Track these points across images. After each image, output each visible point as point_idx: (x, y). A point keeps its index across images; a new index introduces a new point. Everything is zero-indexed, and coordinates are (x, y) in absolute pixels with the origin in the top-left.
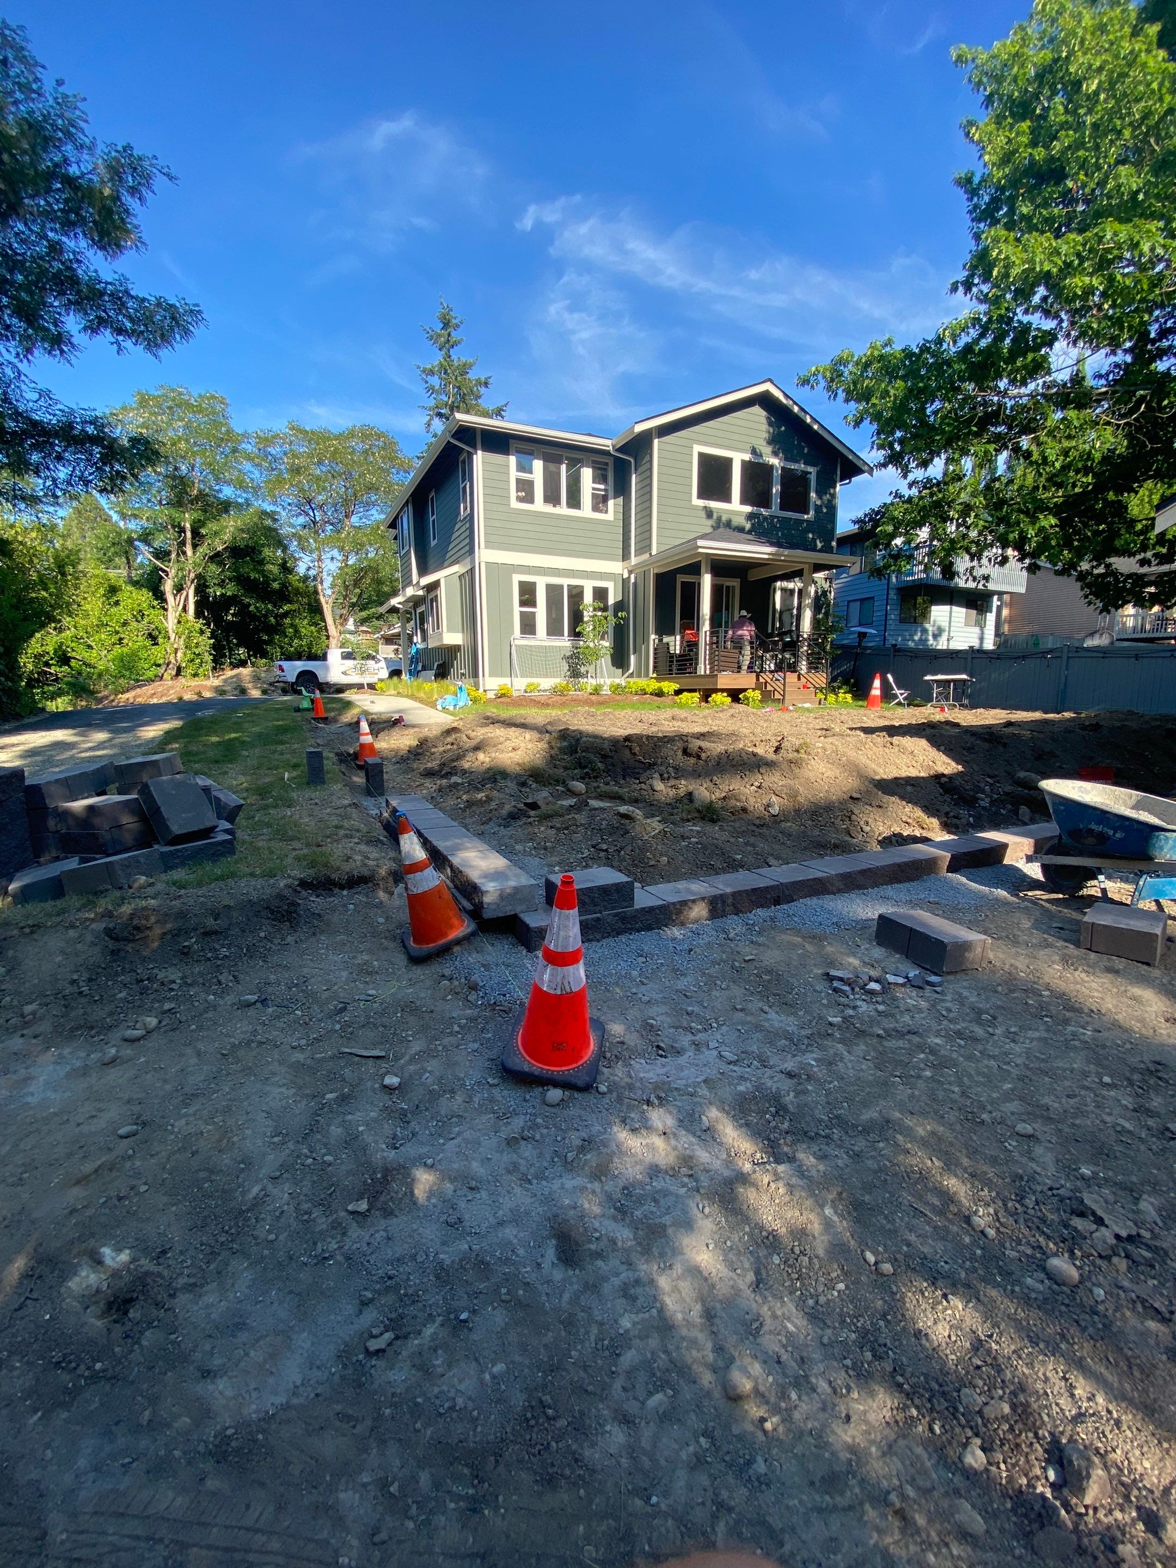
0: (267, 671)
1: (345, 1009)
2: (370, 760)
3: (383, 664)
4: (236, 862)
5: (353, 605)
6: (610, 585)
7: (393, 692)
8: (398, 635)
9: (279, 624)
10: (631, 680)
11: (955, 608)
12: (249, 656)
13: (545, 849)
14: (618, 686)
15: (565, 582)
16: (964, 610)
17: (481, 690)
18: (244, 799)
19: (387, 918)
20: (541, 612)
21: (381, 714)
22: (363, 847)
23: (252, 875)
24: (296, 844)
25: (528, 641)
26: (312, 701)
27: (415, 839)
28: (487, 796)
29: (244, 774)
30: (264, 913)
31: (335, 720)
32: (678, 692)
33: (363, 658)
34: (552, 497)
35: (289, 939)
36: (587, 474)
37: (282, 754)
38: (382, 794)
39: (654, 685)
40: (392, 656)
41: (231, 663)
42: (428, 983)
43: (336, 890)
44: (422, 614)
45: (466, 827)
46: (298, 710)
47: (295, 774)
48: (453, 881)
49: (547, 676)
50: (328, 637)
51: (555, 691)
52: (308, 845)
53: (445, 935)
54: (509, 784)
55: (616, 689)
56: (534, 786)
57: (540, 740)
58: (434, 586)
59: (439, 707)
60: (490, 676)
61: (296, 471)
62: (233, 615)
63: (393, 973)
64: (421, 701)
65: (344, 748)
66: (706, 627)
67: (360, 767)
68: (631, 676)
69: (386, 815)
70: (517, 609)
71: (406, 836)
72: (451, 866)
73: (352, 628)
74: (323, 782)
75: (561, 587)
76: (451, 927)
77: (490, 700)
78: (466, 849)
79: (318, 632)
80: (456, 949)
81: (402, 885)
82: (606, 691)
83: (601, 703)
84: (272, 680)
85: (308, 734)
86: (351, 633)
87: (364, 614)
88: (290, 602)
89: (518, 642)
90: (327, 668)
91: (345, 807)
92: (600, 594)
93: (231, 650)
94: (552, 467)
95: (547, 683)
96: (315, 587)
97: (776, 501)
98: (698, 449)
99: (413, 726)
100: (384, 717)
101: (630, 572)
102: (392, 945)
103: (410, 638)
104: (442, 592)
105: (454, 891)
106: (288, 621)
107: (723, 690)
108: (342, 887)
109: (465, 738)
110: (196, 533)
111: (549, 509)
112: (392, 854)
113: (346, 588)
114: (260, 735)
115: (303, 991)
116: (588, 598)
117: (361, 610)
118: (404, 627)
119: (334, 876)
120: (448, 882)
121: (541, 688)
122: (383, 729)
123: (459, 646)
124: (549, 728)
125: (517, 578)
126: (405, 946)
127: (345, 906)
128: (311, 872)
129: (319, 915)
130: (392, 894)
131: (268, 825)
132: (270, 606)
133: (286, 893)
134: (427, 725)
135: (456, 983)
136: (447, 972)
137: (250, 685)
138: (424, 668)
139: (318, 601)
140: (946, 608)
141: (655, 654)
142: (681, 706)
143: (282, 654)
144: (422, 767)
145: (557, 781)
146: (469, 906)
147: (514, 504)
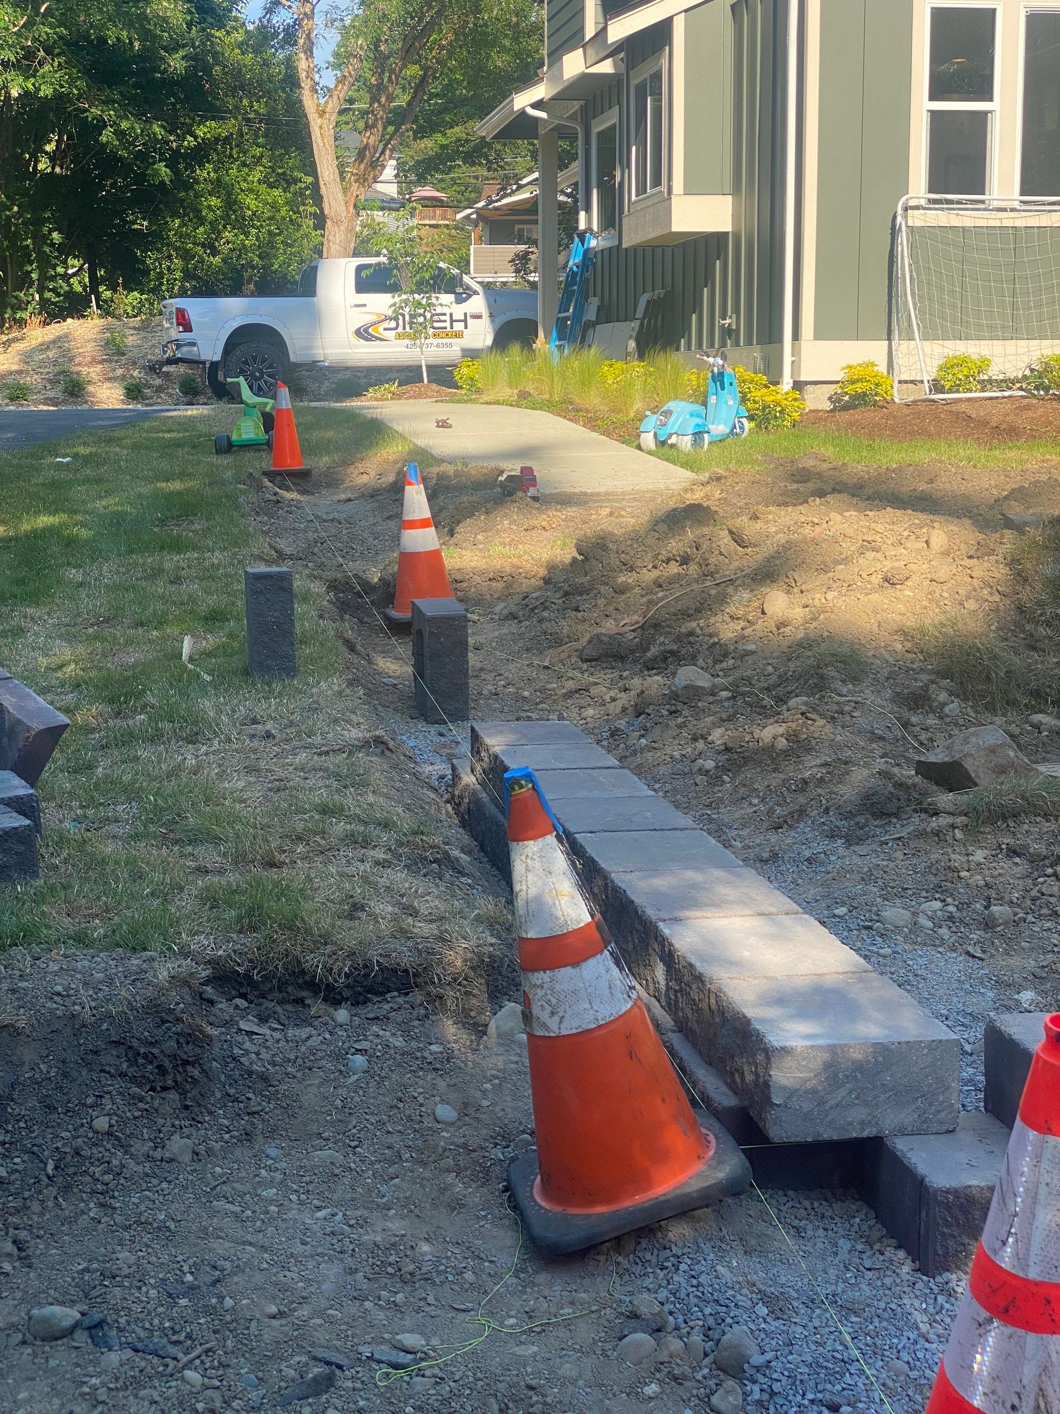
0: (143, 327)
1: (325, 1383)
2: (430, 606)
3: (478, 304)
4: (40, 898)
5: (398, 118)
7: (508, 392)
8: (529, 209)
9: (183, 183)
12: (95, 282)
13: (988, 924)
17: (787, 384)
18: (67, 711)
19: (465, 1108)
20: (1005, 113)
21: (465, 459)
22: (399, 877)
23: (81, 939)
24: (208, 855)
25: (955, 215)
26: (269, 421)
27: (559, 860)
28: (792, 737)
29: (70, 638)
30: (110, 1058)
31: (332, 481)
33: (421, 287)
35: (177, 1145)
37: (177, 580)
38: (459, 715)
40: (509, 277)
41: (44, 302)
42: (585, 1333)
43: (317, 1007)
44: (607, 136)
45: (718, 831)
46: (226, 447)
47: (211, 641)
48: (671, 1007)
49: (1014, 334)
50: (320, 221)
52: (240, 859)
53: (643, 1181)
54: (869, 696)
56: (953, 707)
57: (980, 552)
59: (648, 440)
60: (819, 335)
62: (53, 158)
63: (480, 1289)
64: (592, 422)
65: (353, 567)
67: (399, 628)
69: (469, 779)
70: (922, 108)
71: (531, 847)
72: (669, 957)
73: (392, 190)
74: (291, 671)
76: (662, 1156)
77: (815, 418)
78: (718, 904)
79: (293, 205)
80: (678, 1232)
81: (511, 1007)
84: (157, 355)
85: (252, 524)
86: (387, 205)
87: (429, 145)
88: (215, 113)
89: (917, 219)
90: (314, 318)
91: (352, 749)
93: (45, 263)
95: (1014, 357)
96: (289, 63)
99: (565, 500)
100: (474, 469)
102: (475, 1196)
103: (568, 215)
105: (676, 1039)
106: (205, 173)
108: (334, 998)
109: (725, 541)
112: (486, 905)
113: (380, 61)
114: (117, 521)
115: (209, 1311)
117: (421, 133)
118: (548, 184)
119: (315, 961)
120: (658, 1010)
121: (994, 372)
122: (470, 512)
123: (720, 238)
124: (1015, 511)
126: (515, 1206)
127: (340, 1056)
128: (249, 941)
129: (264, 1078)
130: (480, 1030)
131: (132, 793)
132: (157, 129)
133: (176, 1000)
134: (606, 497)
135: (675, 1344)
136: (646, 1304)
137: (93, 372)
138: (606, 315)
139: (295, 109)
143: (188, 275)
144: (586, 633)
145: (1037, 694)
146: (724, 1098)
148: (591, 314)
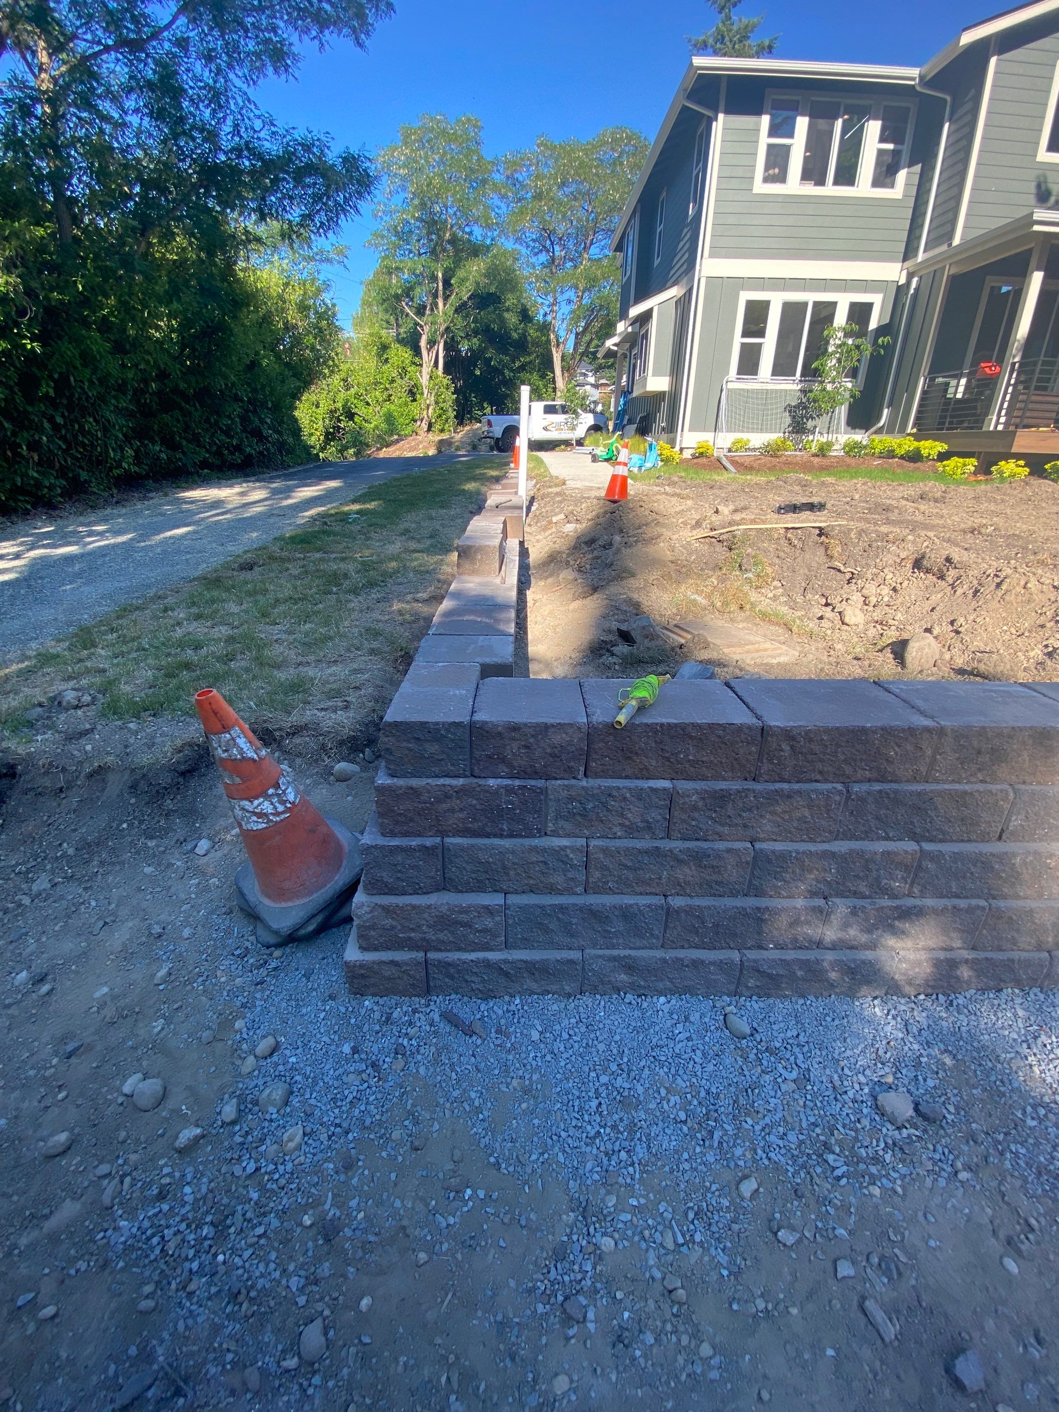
6: (876, 299)
10: (876, 438)
14: (855, 446)
15: (811, 297)
17: (677, 448)
20: (769, 344)
25: (749, 384)
32: (943, 457)
34: (814, 170)
39: (908, 445)
41: (469, 419)
49: (761, 431)
51: (771, 451)
55: (852, 449)
58: (646, 317)
60: (690, 430)
66: (1015, 357)
68: (879, 431)
70: (738, 340)
75: (805, 305)
77: (685, 461)
82: (837, 451)
83: (823, 469)
89: (731, 386)
92: (860, 312)
94: (822, 124)
95: (758, 440)
101: (910, 276)
104: (654, 325)
110: (447, 283)
111: (810, 189)
116: (841, 318)
121: (751, 445)
123: (664, 393)
125: (745, 296)
141: (922, 399)
142: (942, 477)
147: (760, 187)
148: (625, 422)
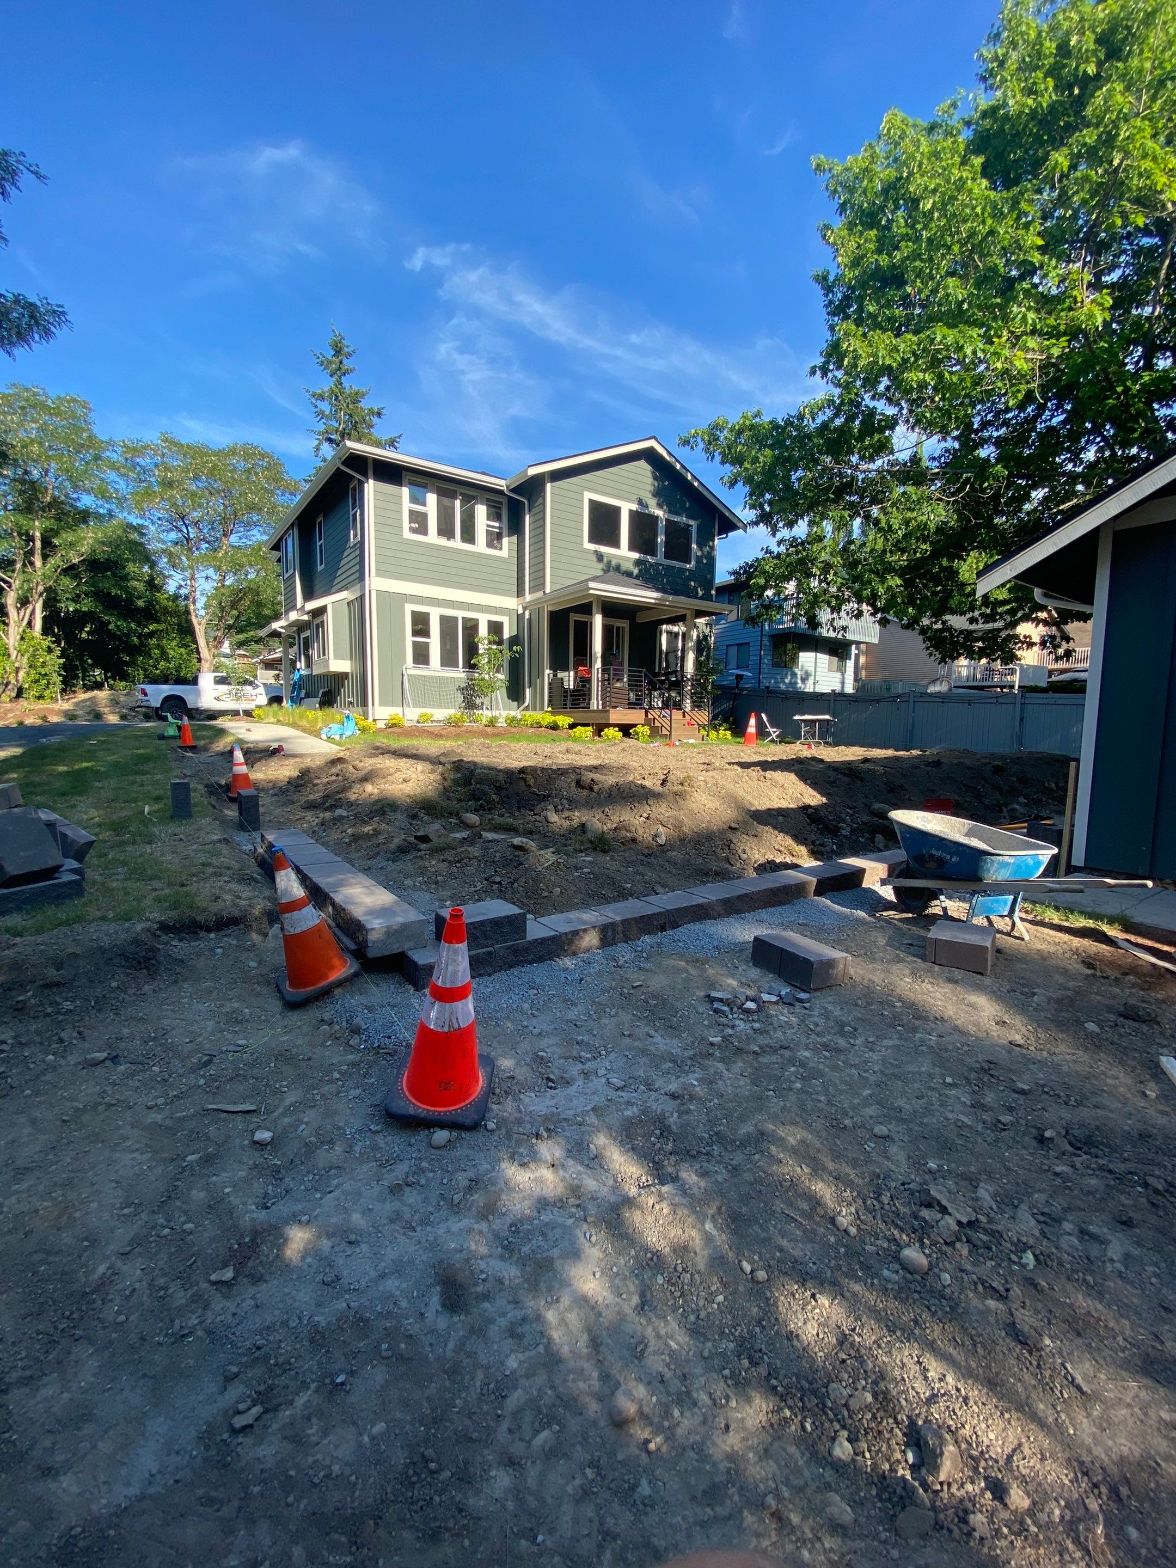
0: (128, 694)
1: (210, 1061)
2: (244, 792)
3: (261, 690)
4: (85, 905)
5: (230, 627)
6: (505, 620)
7: (272, 720)
8: (279, 660)
9: (143, 645)
10: (527, 713)
11: (819, 655)
12: (106, 679)
13: (437, 883)
14: (514, 719)
15: (460, 614)
16: (827, 657)
17: (371, 719)
18: (96, 835)
19: (260, 963)
20: (434, 642)
21: (257, 742)
22: (234, 886)
23: (103, 918)
24: (157, 884)
25: (421, 671)
26: (179, 728)
27: (293, 876)
28: (374, 830)
29: (96, 808)
30: (117, 961)
31: (206, 749)
32: (572, 726)
33: (239, 683)
34: (446, 530)
35: (147, 988)
36: (481, 511)
37: (142, 785)
38: (256, 829)
39: (548, 719)
40: (273, 681)
41: (84, 685)
42: (305, 1029)
43: (203, 934)
44: (306, 639)
45: (351, 862)
46: (162, 737)
47: (157, 807)
48: (334, 920)
49: (441, 707)
50: (199, 660)
51: (449, 721)
52: (170, 884)
53: (326, 977)
54: (399, 817)
55: (512, 721)
56: (426, 818)
57: (432, 772)
58: (321, 611)
59: (324, 737)
60: (380, 705)
61: (170, 484)
62: (88, 633)
63: (267, 1021)
64: (304, 730)
65: (214, 779)
66: (598, 664)
67: (232, 800)
68: (527, 709)
69: (260, 850)
70: (409, 639)
71: (283, 872)
72: (333, 904)
73: (228, 651)
74: (190, 816)
75: (456, 619)
76: (332, 968)
77: (380, 730)
78: (351, 885)
79: (188, 654)
80: (337, 991)
81: (277, 926)
82: (501, 723)
83: (495, 735)
84: (133, 704)
85: (174, 765)
86: (226, 656)
87: (242, 637)
88: (157, 621)
89: (410, 672)
90: (198, 693)
91: (214, 843)
92: (496, 628)
93: (84, 671)
94: (446, 501)
95: (441, 714)
96: (186, 606)
97: (661, 550)
98: (588, 496)
99: (294, 756)
100: (261, 746)
101: (525, 608)
102: (264, 990)
103: (293, 663)
104: (329, 617)
105: (336, 930)
106: (153, 641)
107: (614, 725)
108: (209, 930)
109: (351, 768)
110: (46, 543)
111: (443, 542)
112: (267, 893)
113: (222, 609)
114: (116, 765)
115: (161, 1045)
116: (483, 631)
117: (238, 633)
118: (286, 652)
119: (201, 918)
120: (330, 921)
121: (435, 718)
122: (260, 759)
123: (347, 674)
124: (442, 759)
125: (409, 608)
126: (279, 991)
127: (212, 950)
128: (174, 914)
129: (182, 961)
130: (266, 935)
131: (124, 863)
132: (133, 626)
133: (143, 937)
134: (310, 755)
135: (337, 1027)
136: (327, 1016)
137: (107, 710)
138: (308, 695)
139: (189, 622)
140: (812, 654)
141: (550, 688)
142: (575, 739)
143: (146, 676)
144: (303, 799)
145: (450, 813)
146: (352, 946)
147: (407, 534)
